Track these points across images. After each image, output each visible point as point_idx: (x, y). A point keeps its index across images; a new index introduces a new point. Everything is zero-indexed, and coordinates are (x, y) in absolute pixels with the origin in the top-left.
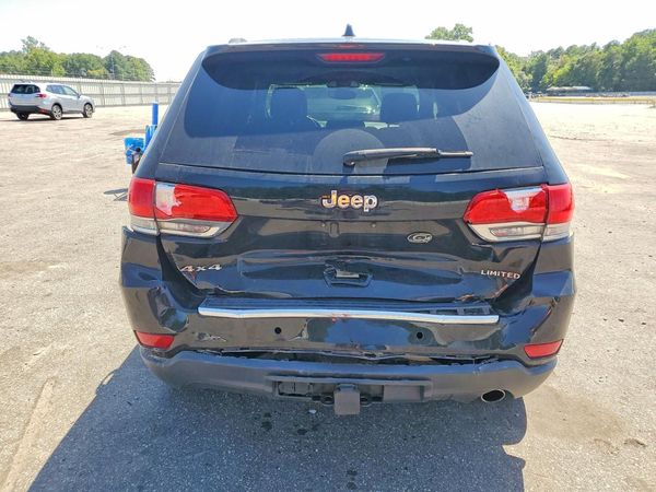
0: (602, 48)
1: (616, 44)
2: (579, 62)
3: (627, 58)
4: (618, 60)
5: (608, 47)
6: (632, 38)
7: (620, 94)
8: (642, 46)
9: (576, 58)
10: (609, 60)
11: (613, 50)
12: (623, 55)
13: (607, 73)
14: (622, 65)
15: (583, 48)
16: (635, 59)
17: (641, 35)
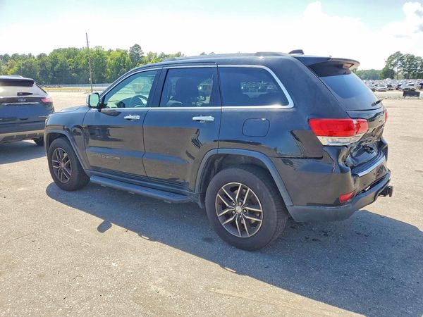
0: (36, 58)
1: (45, 55)
2: (23, 65)
3: (54, 65)
4: (49, 65)
5: (40, 57)
6: (54, 53)
7: (57, 86)
8: (61, 58)
9: (21, 62)
10: (43, 65)
11: (44, 59)
12: (51, 62)
13: (44, 73)
14: (52, 68)
15: (23, 56)
16: (59, 65)
17: (58, 51)
